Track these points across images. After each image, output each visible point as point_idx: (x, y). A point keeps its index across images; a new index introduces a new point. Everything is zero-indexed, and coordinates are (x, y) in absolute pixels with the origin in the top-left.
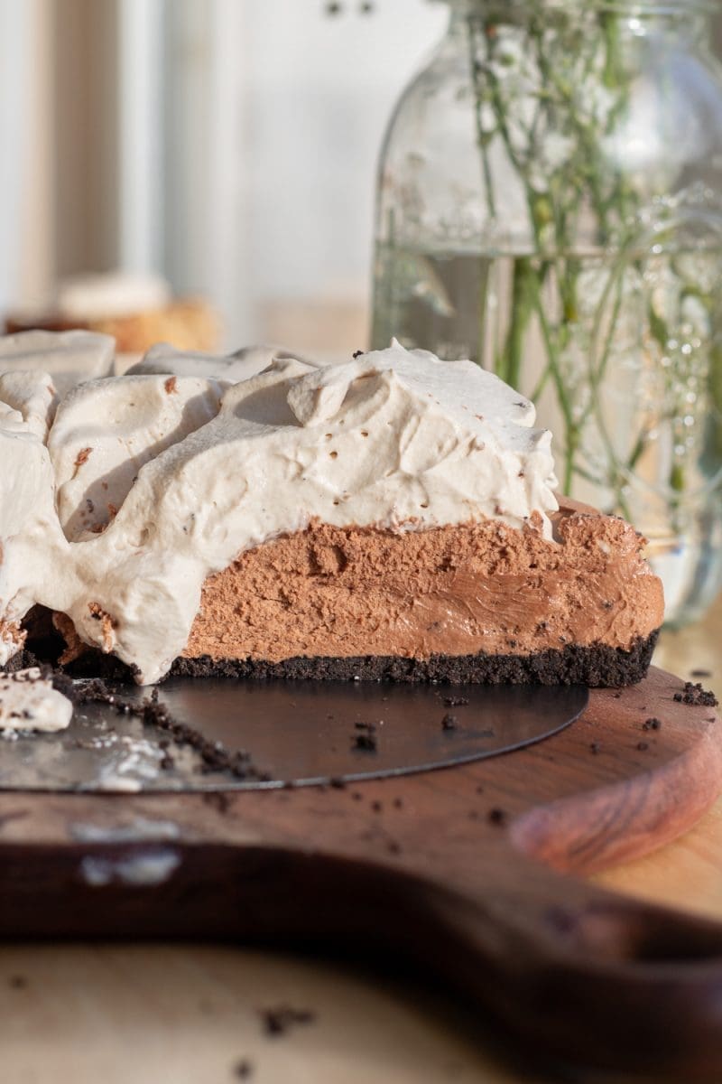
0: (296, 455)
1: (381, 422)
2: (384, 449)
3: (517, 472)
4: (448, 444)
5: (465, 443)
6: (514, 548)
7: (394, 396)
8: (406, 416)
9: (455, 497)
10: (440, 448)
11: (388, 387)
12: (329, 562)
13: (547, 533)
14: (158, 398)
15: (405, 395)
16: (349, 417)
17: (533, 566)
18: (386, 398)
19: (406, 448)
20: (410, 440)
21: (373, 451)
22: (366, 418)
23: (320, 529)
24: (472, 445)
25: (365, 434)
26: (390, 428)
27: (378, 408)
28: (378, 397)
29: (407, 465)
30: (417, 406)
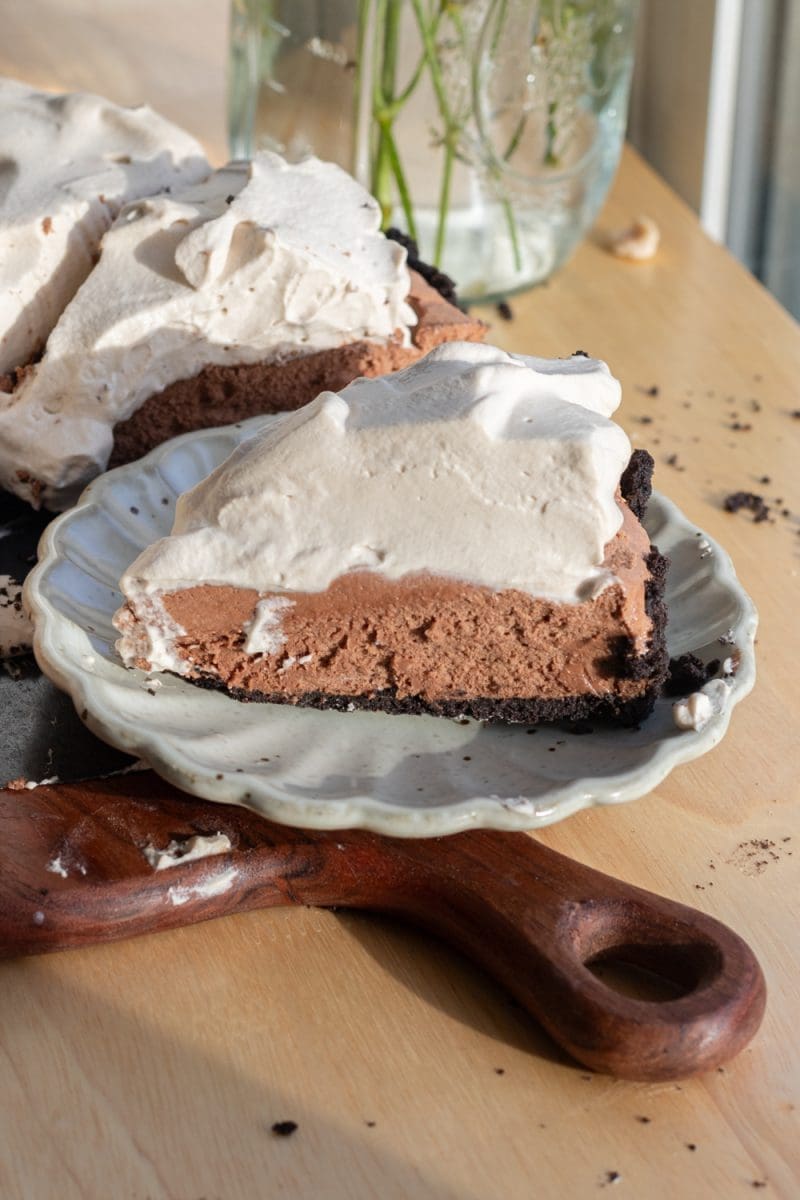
0: (192, 319)
1: (267, 280)
2: (269, 301)
3: (384, 300)
4: (326, 291)
5: (341, 287)
6: (379, 360)
7: (278, 257)
8: (287, 274)
9: (331, 330)
10: (319, 295)
11: (272, 250)
12: (218, 394)
13: (407, 343)
14: (37, 241)
15: (288, 255)
16: (238, 278)
17: (394, 369)
18: (270, 260)
19: (289, 300)
20: (294, 292)
21: (259, 303)
22: (253, 279)
23: (211, 372)
24: (348, 289)
25: (252, 290)
26: (273, 283)
27: (263, 269)
28: (263, 259)
29: (292, 316)
30: (299, 264)
